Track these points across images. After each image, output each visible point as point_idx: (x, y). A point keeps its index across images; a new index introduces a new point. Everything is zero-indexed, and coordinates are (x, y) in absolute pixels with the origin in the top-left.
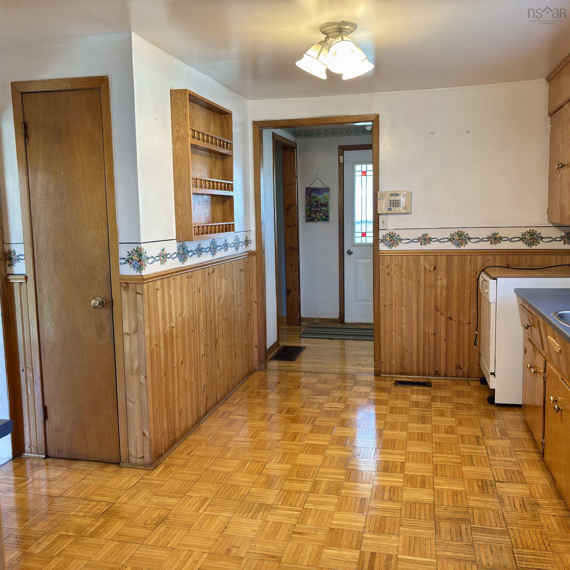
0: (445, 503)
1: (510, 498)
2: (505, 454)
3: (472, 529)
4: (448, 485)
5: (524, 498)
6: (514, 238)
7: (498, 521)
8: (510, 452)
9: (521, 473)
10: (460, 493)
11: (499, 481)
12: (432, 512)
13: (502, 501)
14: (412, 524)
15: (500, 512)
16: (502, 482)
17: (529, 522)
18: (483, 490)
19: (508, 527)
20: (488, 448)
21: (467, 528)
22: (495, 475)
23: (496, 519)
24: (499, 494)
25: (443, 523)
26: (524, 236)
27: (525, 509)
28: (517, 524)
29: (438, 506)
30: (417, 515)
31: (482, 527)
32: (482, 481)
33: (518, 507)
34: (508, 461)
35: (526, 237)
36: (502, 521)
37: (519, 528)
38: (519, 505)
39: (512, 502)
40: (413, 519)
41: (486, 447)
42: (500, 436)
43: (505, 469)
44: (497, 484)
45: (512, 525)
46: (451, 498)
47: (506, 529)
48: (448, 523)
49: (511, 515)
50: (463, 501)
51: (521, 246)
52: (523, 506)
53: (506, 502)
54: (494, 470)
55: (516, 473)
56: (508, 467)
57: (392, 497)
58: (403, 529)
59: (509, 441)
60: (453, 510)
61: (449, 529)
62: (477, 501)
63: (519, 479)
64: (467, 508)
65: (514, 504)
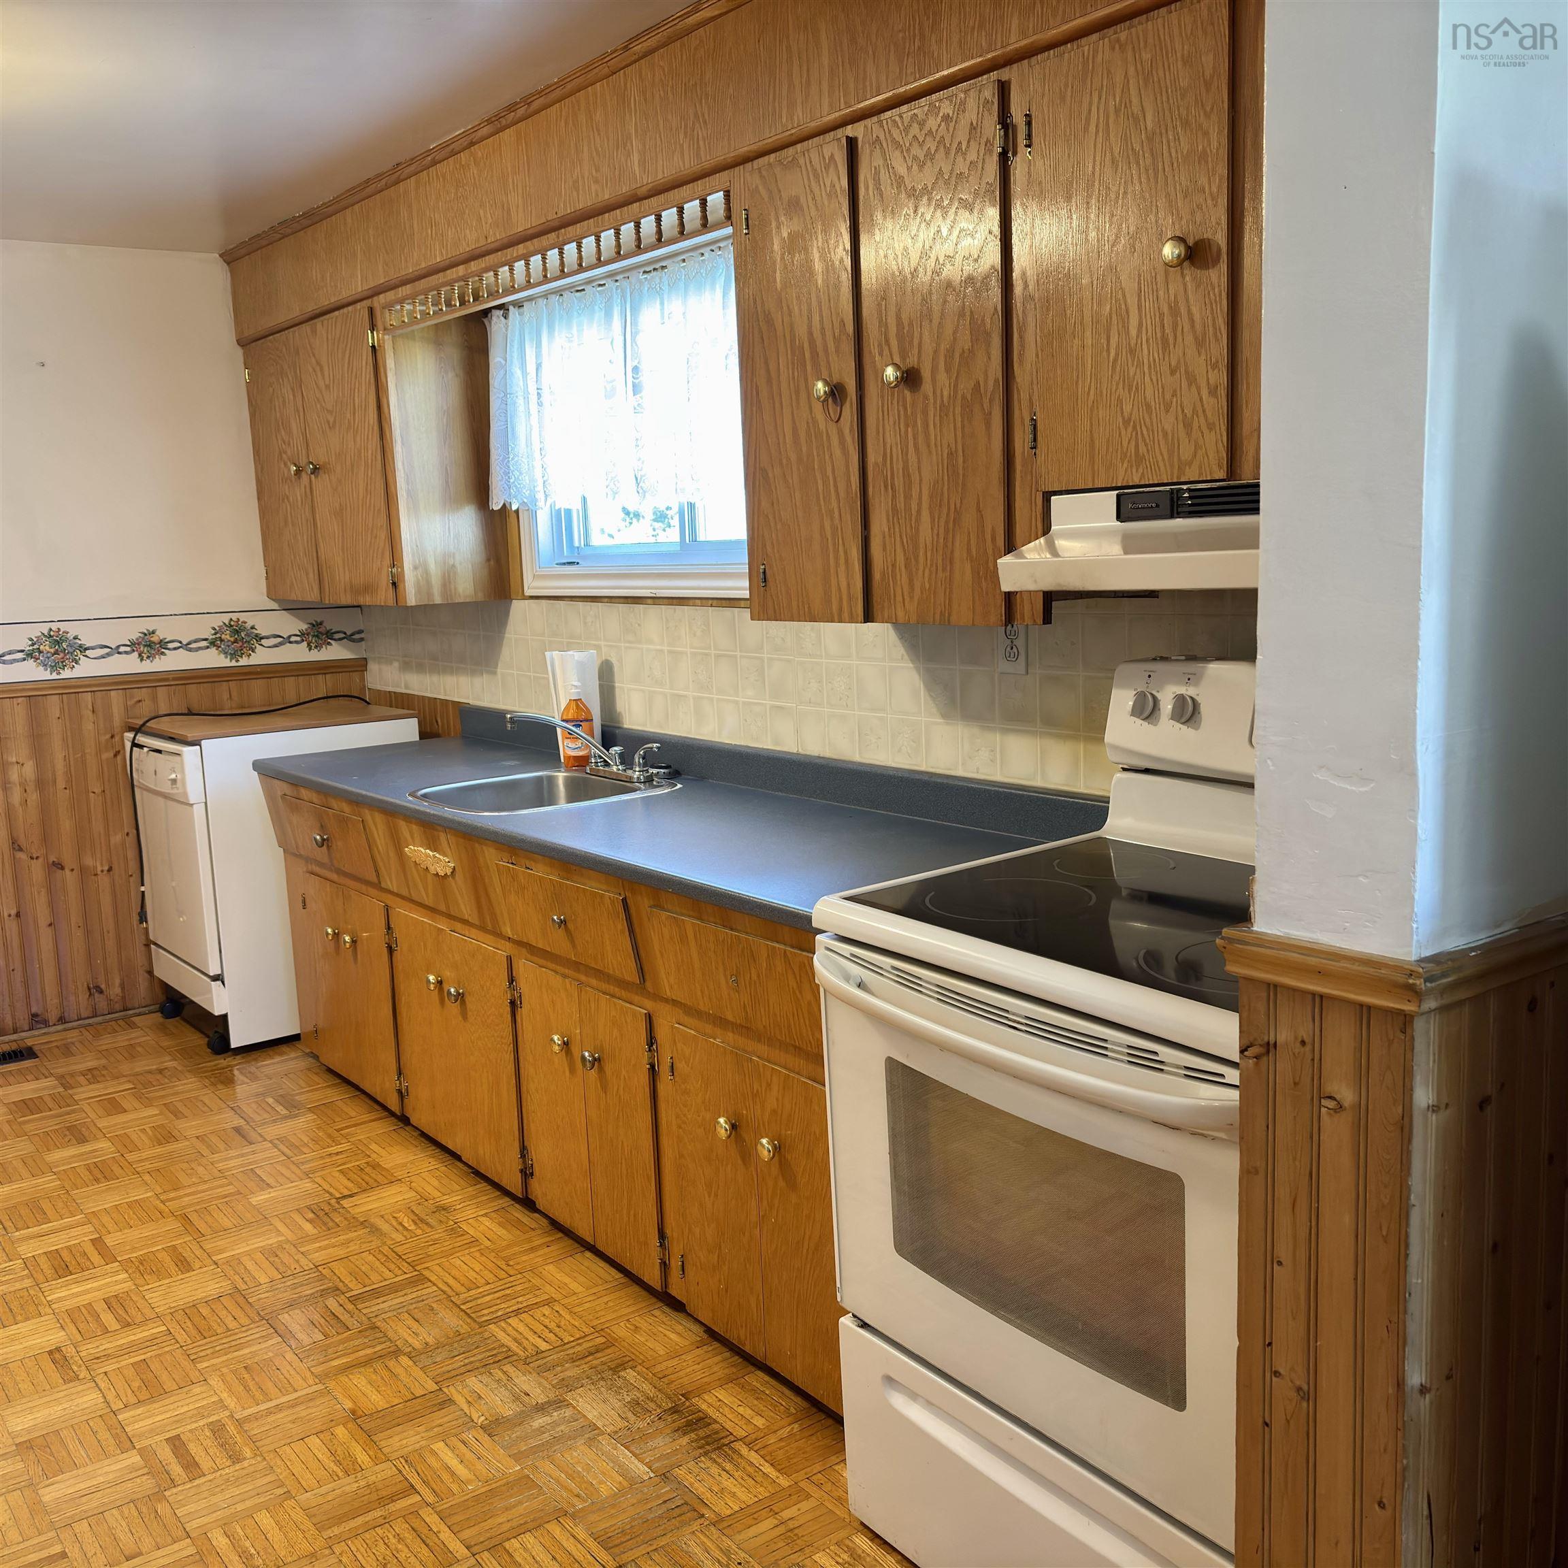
0: (263, 1279)
1: (386, 1217)
2: (320, 1143)
3: (353, 1299)
4: (244, 1244)
5: (414, 1208)
6: (195, 641)
7: (392, 1266)
8: (330, 1136)
9: (375, 1166)
10: (280, 1246)
11: (345, 1197)
12: (246, 1307)
13: (375, 1230)
14: (218, 1348)
15: (385, 1249)
16: (351, 1196)
17: (448, 1243)
18: (325, 1224)
19: (418, 1268)
20: (276, 1142)
21: (341, 1302)
22: (327, 1187)
23: (387, 1264)
24: (362, 1220)
25: (286, 1316)
26: (218, 635)
27: (427, 1224)
28: (429, 1256)
29: (250, 1291)
30: (215, 1327)
31: (367, 1289)
32: (309, 1207)
33: (413, 1227)
34: (337, 1154)
35: (223, 636)
36: (399, 1262)
37: (437, 1262)
38: (411, 1223)
39: (395, 1223)
40: (213, 1338)
41: (271, 1142)
42: (284, 1112)
43: (340, 1171)
44: (345, 1203)
45: (422, 1261)
46: (266, 1264)
47: (416, 1273)
48: (297, 1311)
49: (408, 1246)
50: (298, 1261)
51: (214, 659)
52: (419, 1220)
53: (385, 1227)
54: (318, 1180)
55: (368, 1170)
56: (344, 1164)
57: (127, 1318)
58: (205, 1364)
59: (311, 1116)
60: (289, 1283)
61: (308, 1322)
62: (325, 1248)
63: (380, 1178)
64: (315, 1270)
65: (401, 1224)
